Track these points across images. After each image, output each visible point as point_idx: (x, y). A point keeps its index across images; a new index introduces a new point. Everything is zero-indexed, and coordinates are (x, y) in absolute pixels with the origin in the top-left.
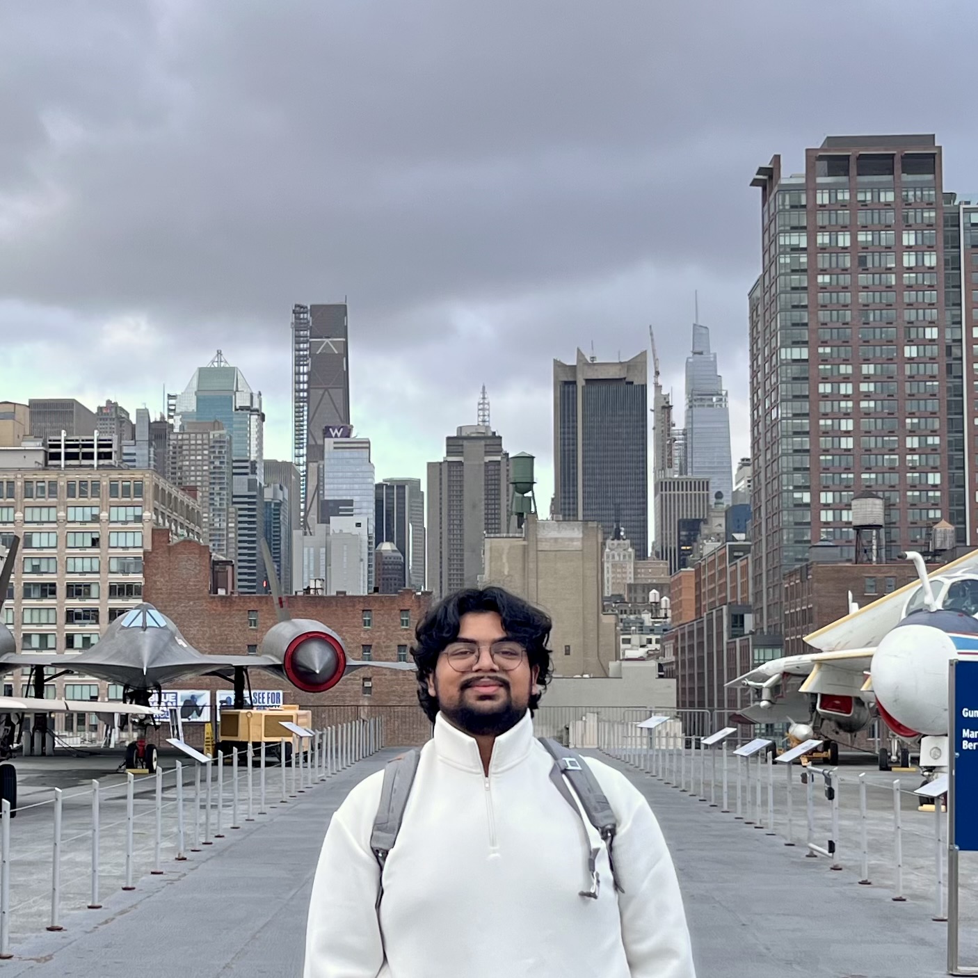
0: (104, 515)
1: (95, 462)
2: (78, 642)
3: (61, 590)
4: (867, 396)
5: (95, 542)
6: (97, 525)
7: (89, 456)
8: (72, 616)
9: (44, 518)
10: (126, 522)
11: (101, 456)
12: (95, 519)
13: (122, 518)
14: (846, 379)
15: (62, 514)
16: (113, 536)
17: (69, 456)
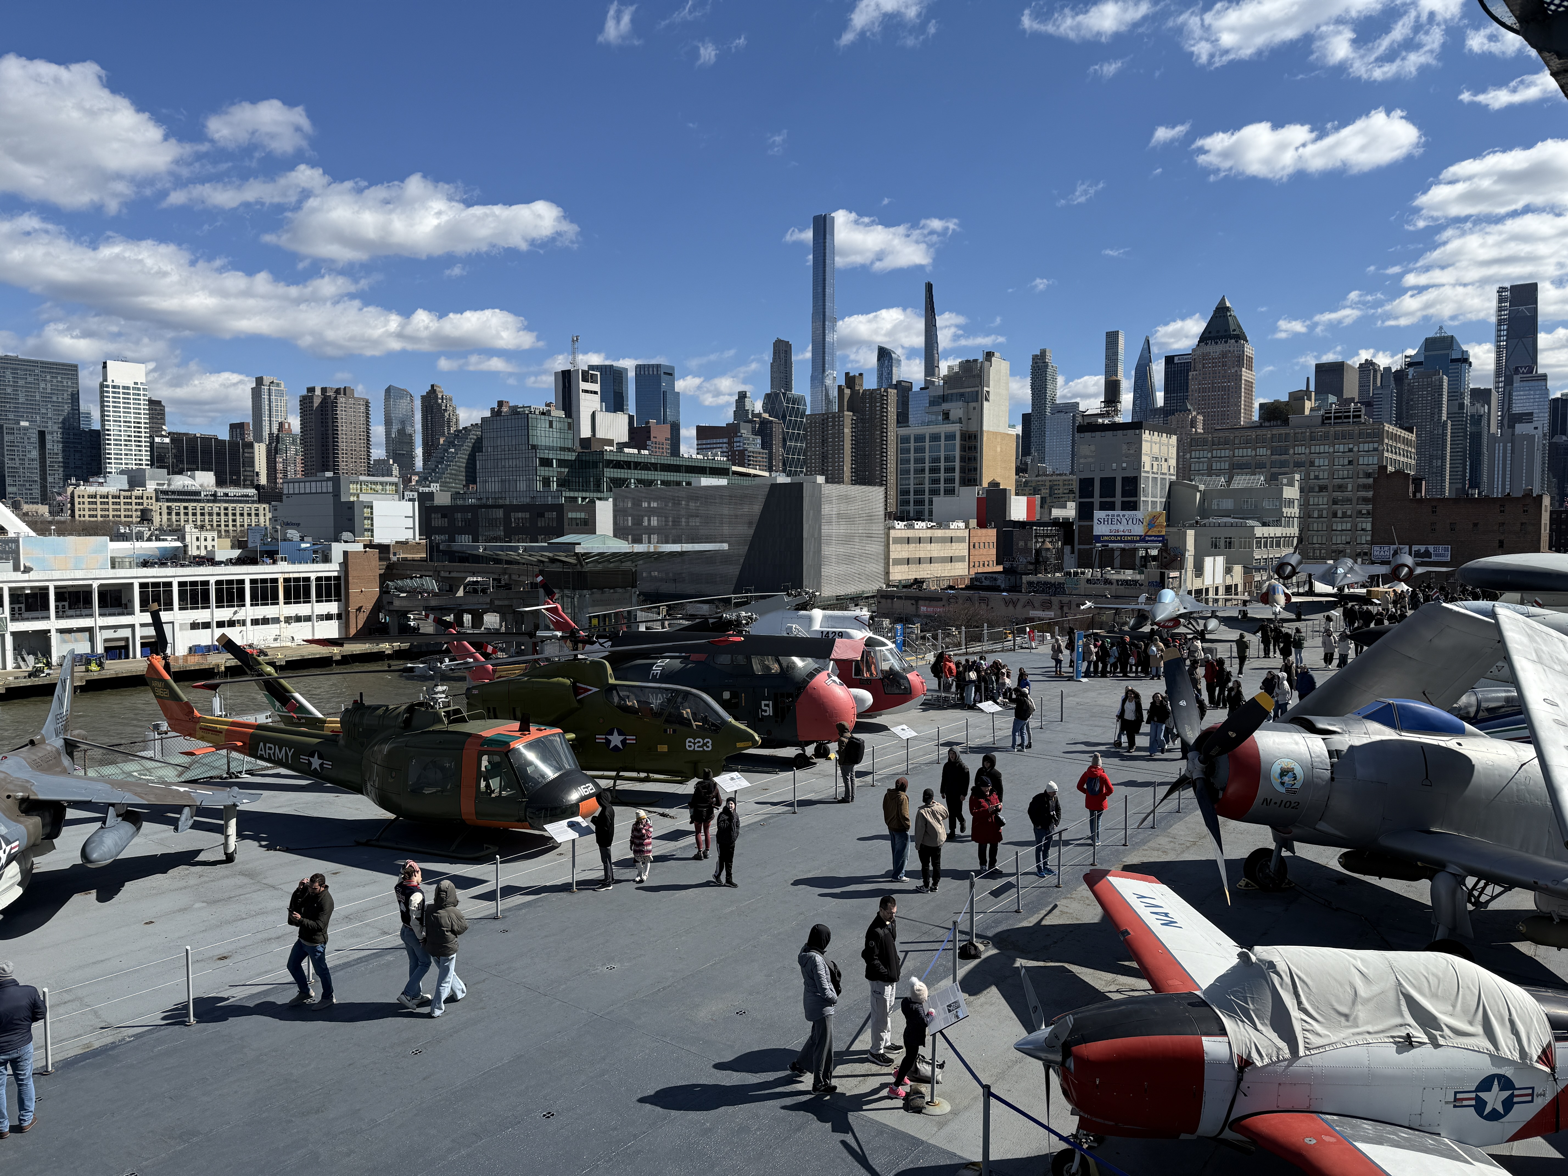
0: (1356, 449)
1: (1351, 420)
2: (1340, 514)
3: (1330, 488)
5: (1350, 463)
6: (1351, 454)
7: (1348, 417)
8: (1335, 502)
9: (1322, 451)
10: (1368, 451)
11: (1354, 417)
12: (1351, 450)
13: (1366, 449)
15: (1331, 450)
16: (1361, 459)
17: (1336, 418)
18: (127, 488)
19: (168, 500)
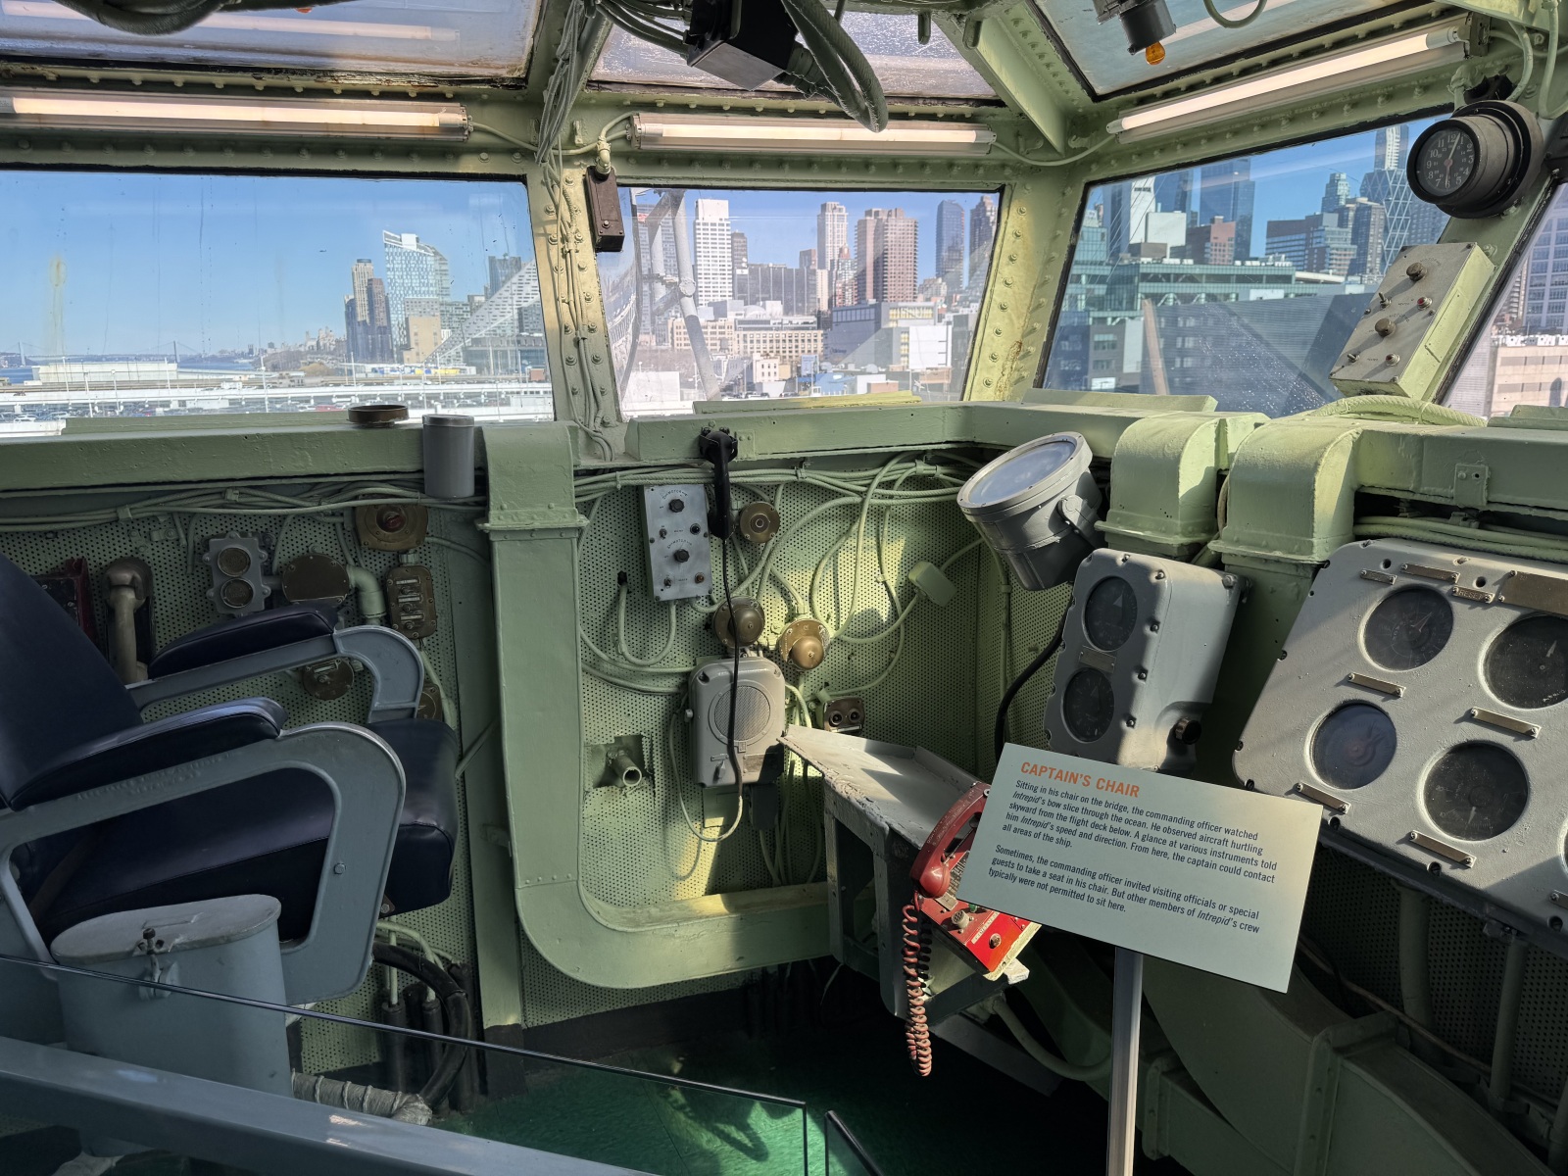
18: (713, 318)
19: (745, 329)
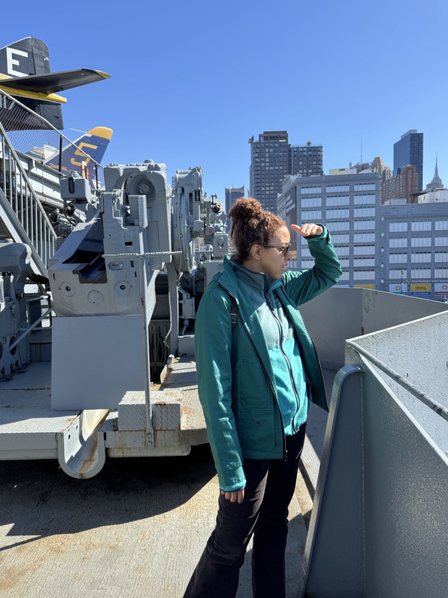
4: (272, 190)
14: (267, 186)
